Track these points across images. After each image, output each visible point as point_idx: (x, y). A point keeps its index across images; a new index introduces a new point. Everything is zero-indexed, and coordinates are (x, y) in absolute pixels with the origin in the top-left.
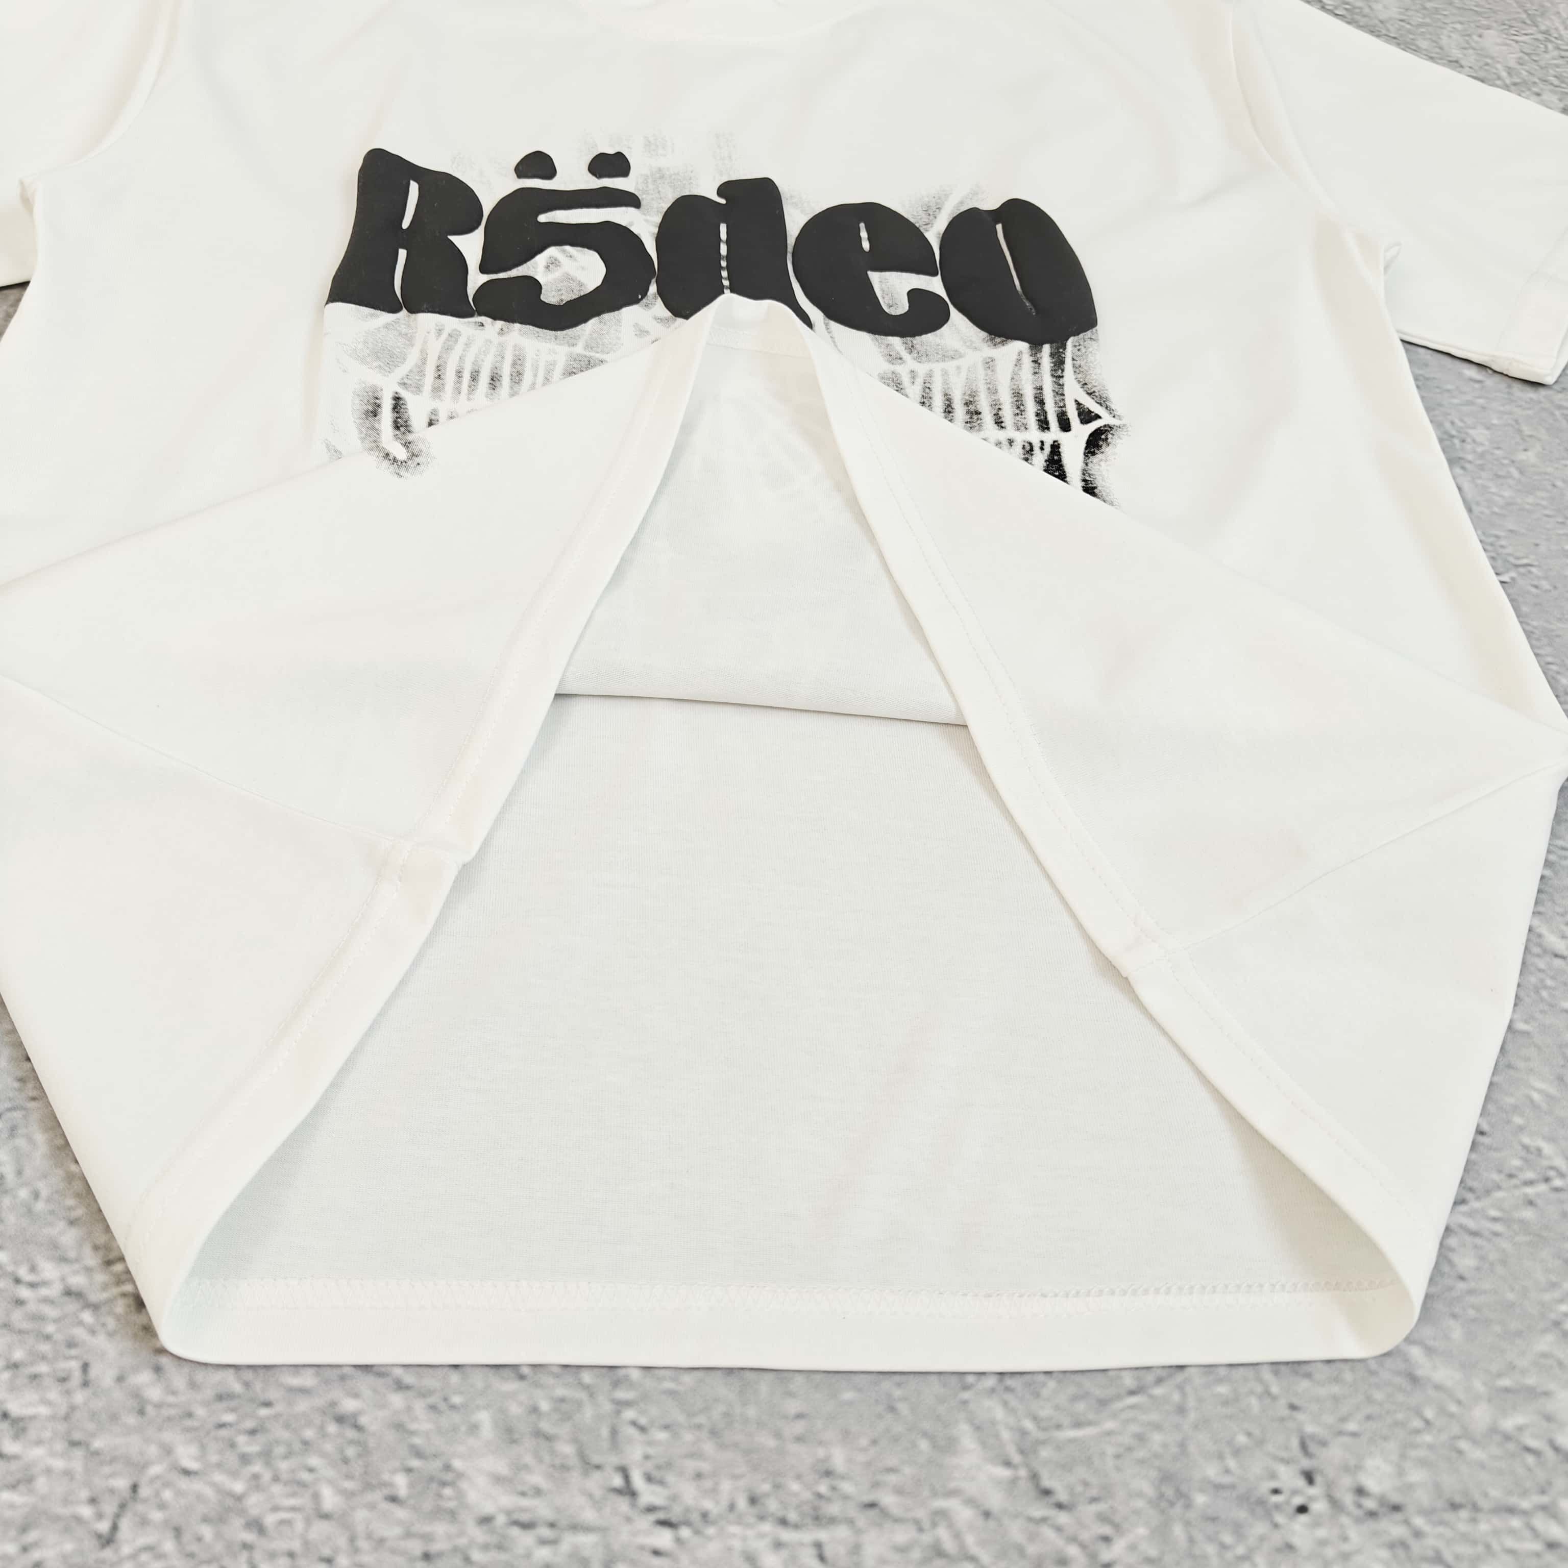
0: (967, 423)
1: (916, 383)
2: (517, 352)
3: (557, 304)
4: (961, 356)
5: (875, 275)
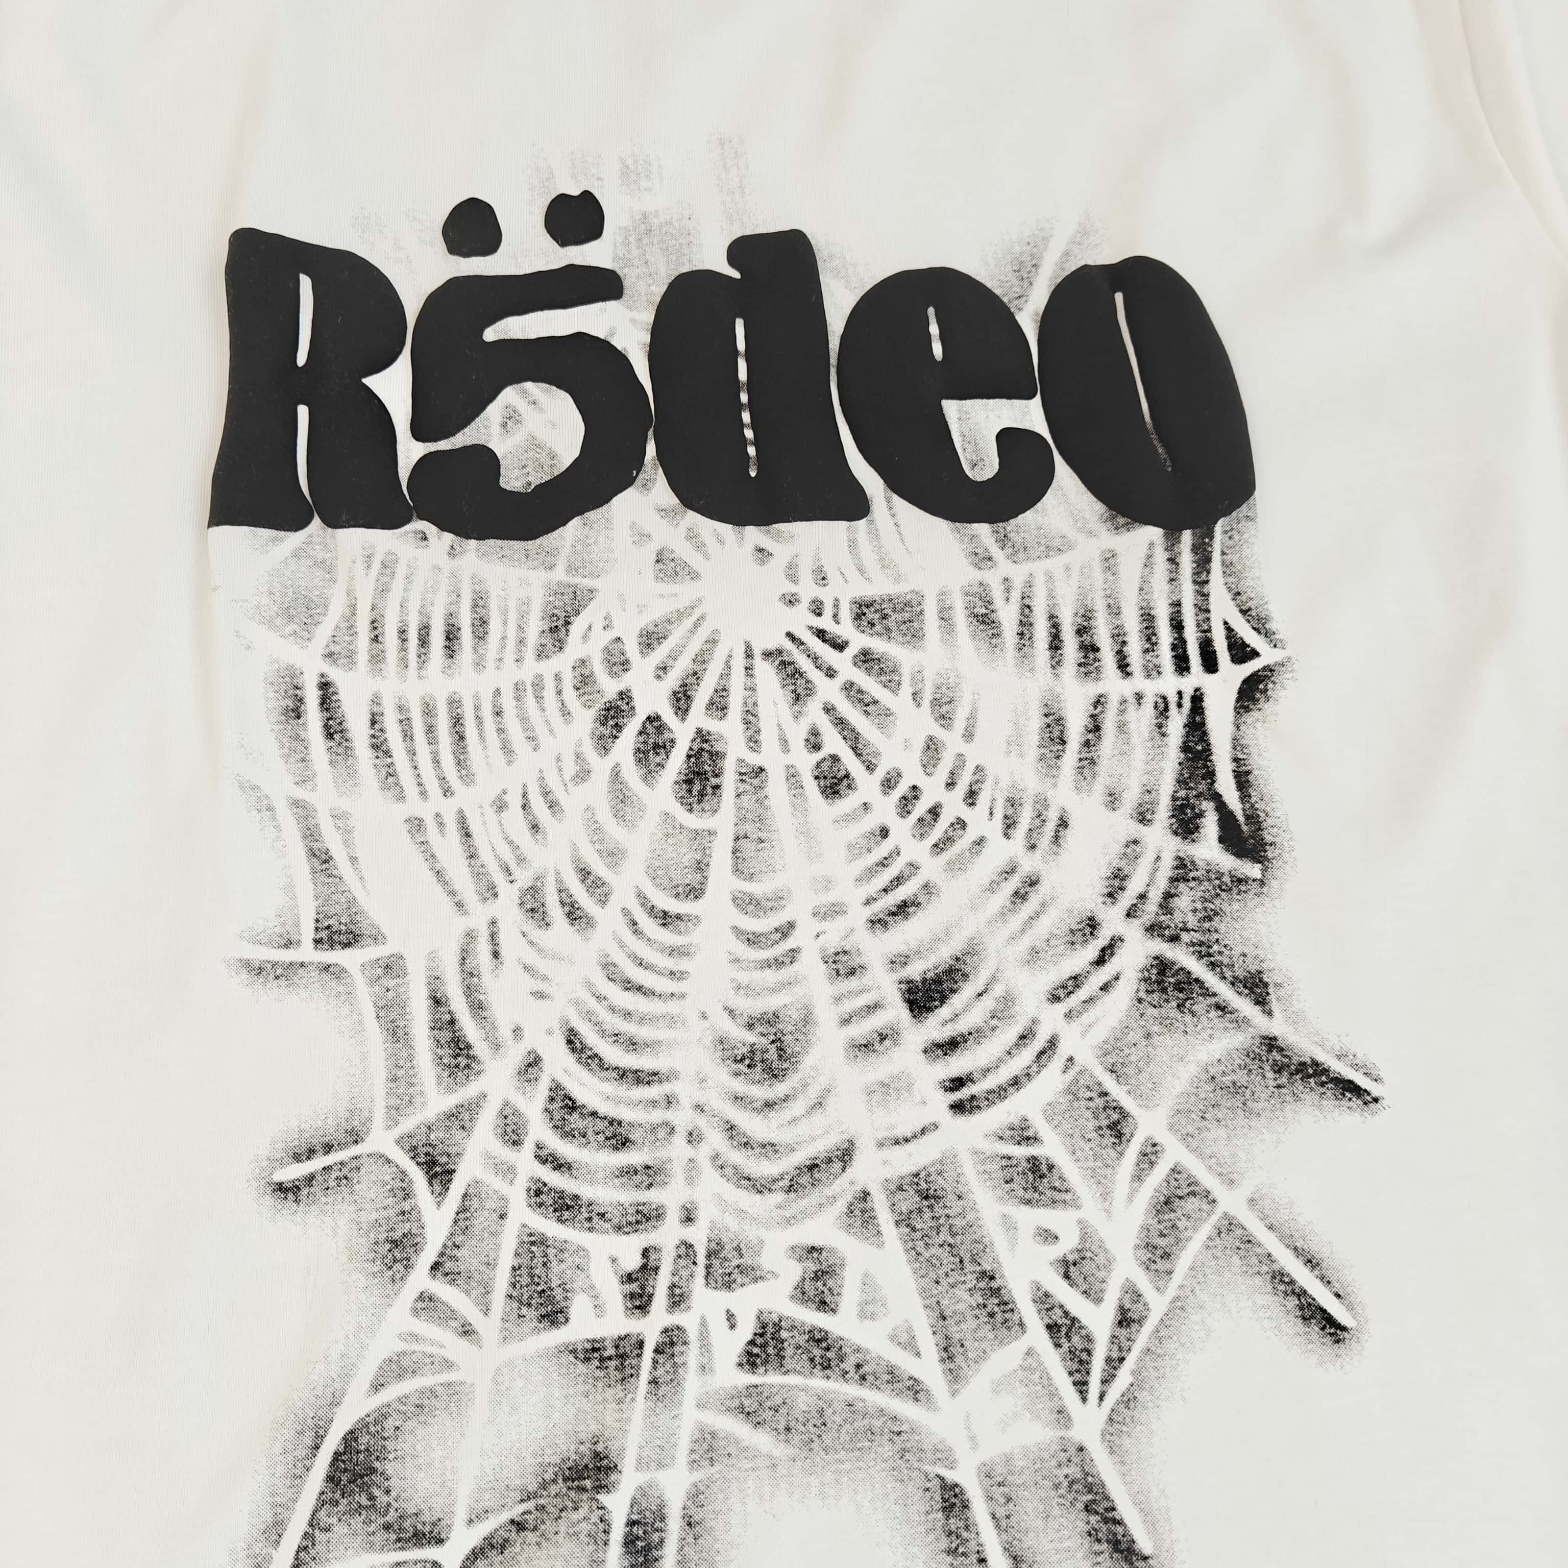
0: (1080, 665)
1: (1012, 600)
2: (476, 587)
3: (523, 490)
4: (1070, 548)
5: (951, 408)
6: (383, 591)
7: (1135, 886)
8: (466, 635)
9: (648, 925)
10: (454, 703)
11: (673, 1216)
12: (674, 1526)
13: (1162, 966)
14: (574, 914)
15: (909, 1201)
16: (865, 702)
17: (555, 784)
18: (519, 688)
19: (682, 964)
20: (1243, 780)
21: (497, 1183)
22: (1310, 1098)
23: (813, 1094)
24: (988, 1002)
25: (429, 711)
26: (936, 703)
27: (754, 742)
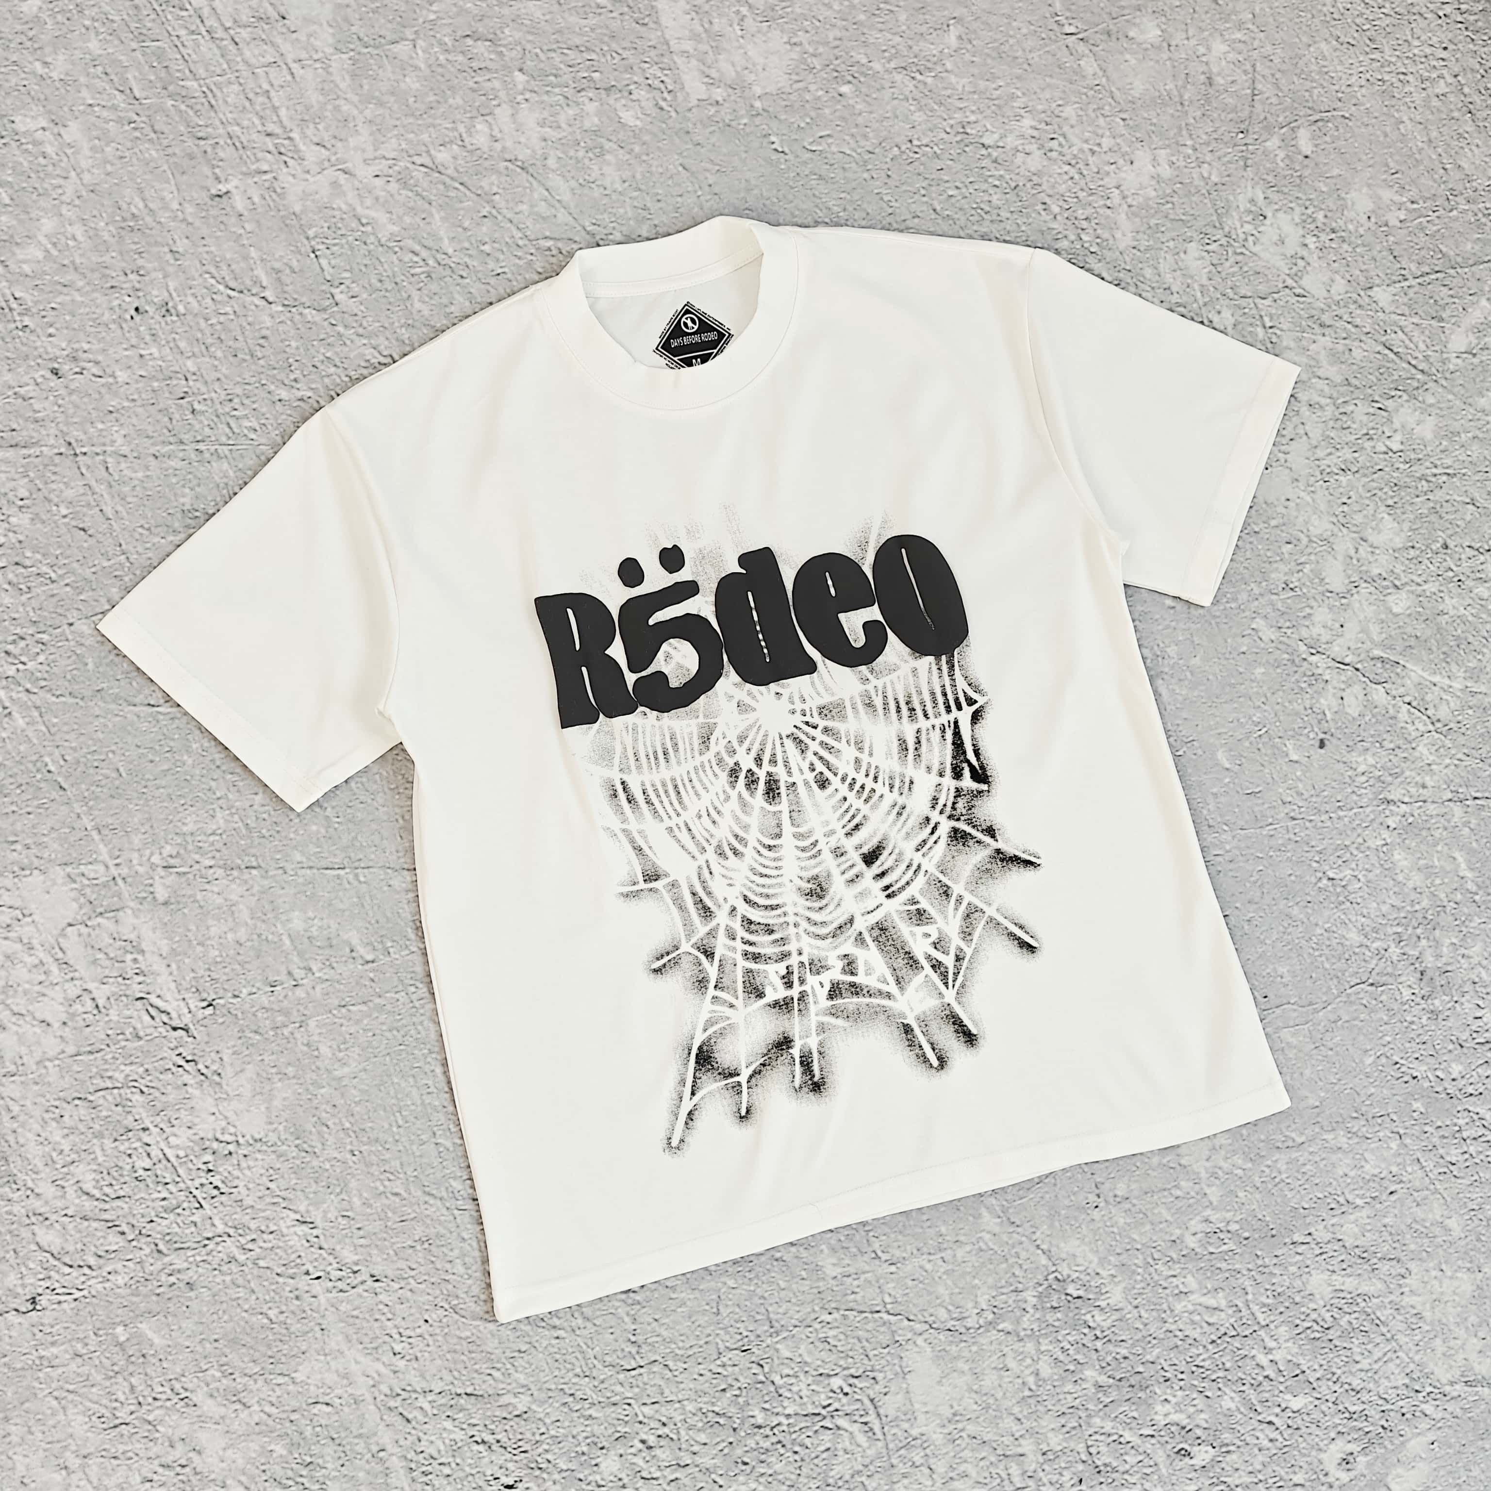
0: (909, 717)
1: (879, 695)
2: (670, 731)
3: (679, 687)
4: (899, 669)
5: (842, 617)
6: (636, 740)
7: (941, 802)
8: (671, 751)
9: (764, 852)
10: (673, 780)
11: (795, 954)
12: (815, 1055)
13: (955, 830)
14: (736, 853)
15: (876, 932)
16: (829, 749)
17: (718, 804)
18: (695, 768)
19: (779, 864)
20: (977, 753)
21: (730, 954)
22: (1014, 869)
23: (836, 902)
24: (894, 856)
25: (664, 785)
26: (856, 743)
27: (789, 773)
